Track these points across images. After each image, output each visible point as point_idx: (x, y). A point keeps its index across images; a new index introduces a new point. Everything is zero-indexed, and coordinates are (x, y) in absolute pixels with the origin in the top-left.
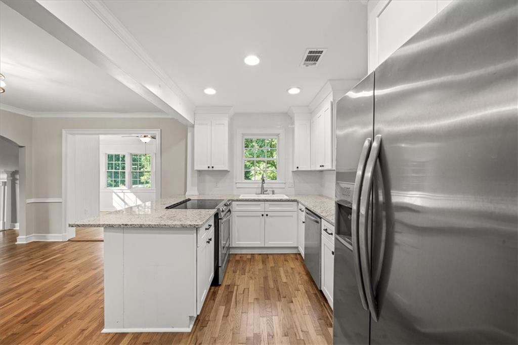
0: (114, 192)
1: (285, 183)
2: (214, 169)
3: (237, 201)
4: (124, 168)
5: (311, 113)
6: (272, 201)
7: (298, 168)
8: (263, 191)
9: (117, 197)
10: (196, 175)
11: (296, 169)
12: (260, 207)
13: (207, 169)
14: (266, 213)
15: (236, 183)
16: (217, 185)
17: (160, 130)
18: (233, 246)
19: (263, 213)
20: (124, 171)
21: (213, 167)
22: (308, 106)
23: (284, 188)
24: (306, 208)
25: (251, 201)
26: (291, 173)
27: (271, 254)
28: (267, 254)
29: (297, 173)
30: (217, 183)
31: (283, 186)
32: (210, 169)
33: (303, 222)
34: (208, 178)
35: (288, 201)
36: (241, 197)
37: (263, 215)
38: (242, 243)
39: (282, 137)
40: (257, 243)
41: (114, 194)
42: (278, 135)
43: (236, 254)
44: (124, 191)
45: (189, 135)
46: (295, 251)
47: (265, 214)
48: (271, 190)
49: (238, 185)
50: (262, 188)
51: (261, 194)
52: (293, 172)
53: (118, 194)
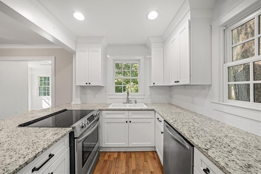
0: (43, 99)
1: (144, 95)
2: (91, 85)
3: (106, 110)
4: (49, 85)
5: (164, 42)
6: (134, 110)
7: (154, 84)
8: (128, 101)
9: (45, 102)
10: (79, 89)
11: (152, 85)
12: (125, 115)
13: (86, 85)
14: (130, 120)
15: (109, 95)
16: (95, 97)
17: (54, 57)
18: (103, 146)
19: (127, 120)
20: (49, 86)
21: (90, 83)
22: (162, 37)
23: (143, 99)
24: (165, 120)
25: (117, 110)
26: (149, 87)
27: (134, 152)
28: (131, 152)
29: (154, 87)
30: (95, 96)
31: (142, 97)
32: (88, 85)
33: (162, 133)
34: (89, 91)
35: (148, 110)
36: (110, 107)
37: (127, 122)
38: (111, 144)
39: (142, 61)
40: (123, 144)
41: (43, 100)
42: (139, 60)
43: (106, 152)
44: (49, 98)
45: (74, 60)
46: (152, 150)
47: (128, 121)
48: (134, 100)
49: (110, 97)
50: (128, 98)
51: (127, 103)
52: (150, 87)
53: (45, 100)
